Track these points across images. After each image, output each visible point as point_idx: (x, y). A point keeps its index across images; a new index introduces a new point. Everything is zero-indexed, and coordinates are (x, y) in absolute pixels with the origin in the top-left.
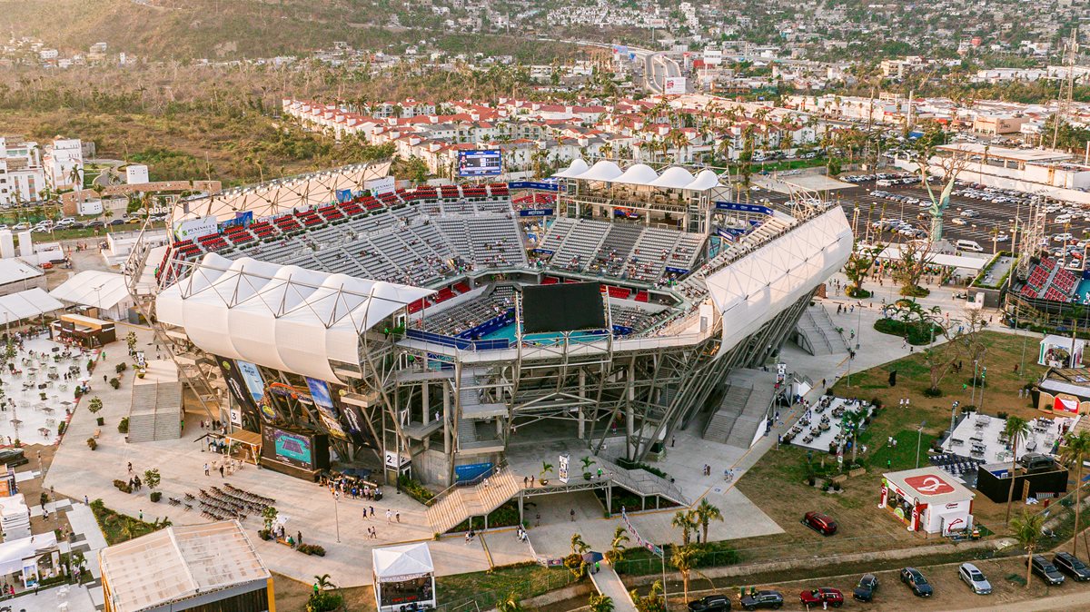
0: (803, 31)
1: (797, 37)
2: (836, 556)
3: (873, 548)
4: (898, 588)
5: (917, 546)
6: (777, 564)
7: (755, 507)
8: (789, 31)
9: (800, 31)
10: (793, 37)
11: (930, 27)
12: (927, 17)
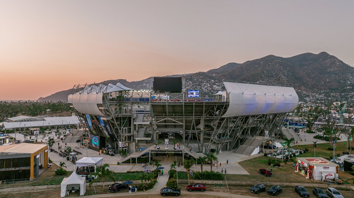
0: (312, 99)
1: (310, 100)
2: (268, 182)
3: (287, 181)
4: (293, 193)
5: (308, 183)
6: (240, 182)
7: (242, 168)
8: (308, 99)
9: (311, 99)
10: (309, 100)
11: (350, 98)
12: (349, 96)
